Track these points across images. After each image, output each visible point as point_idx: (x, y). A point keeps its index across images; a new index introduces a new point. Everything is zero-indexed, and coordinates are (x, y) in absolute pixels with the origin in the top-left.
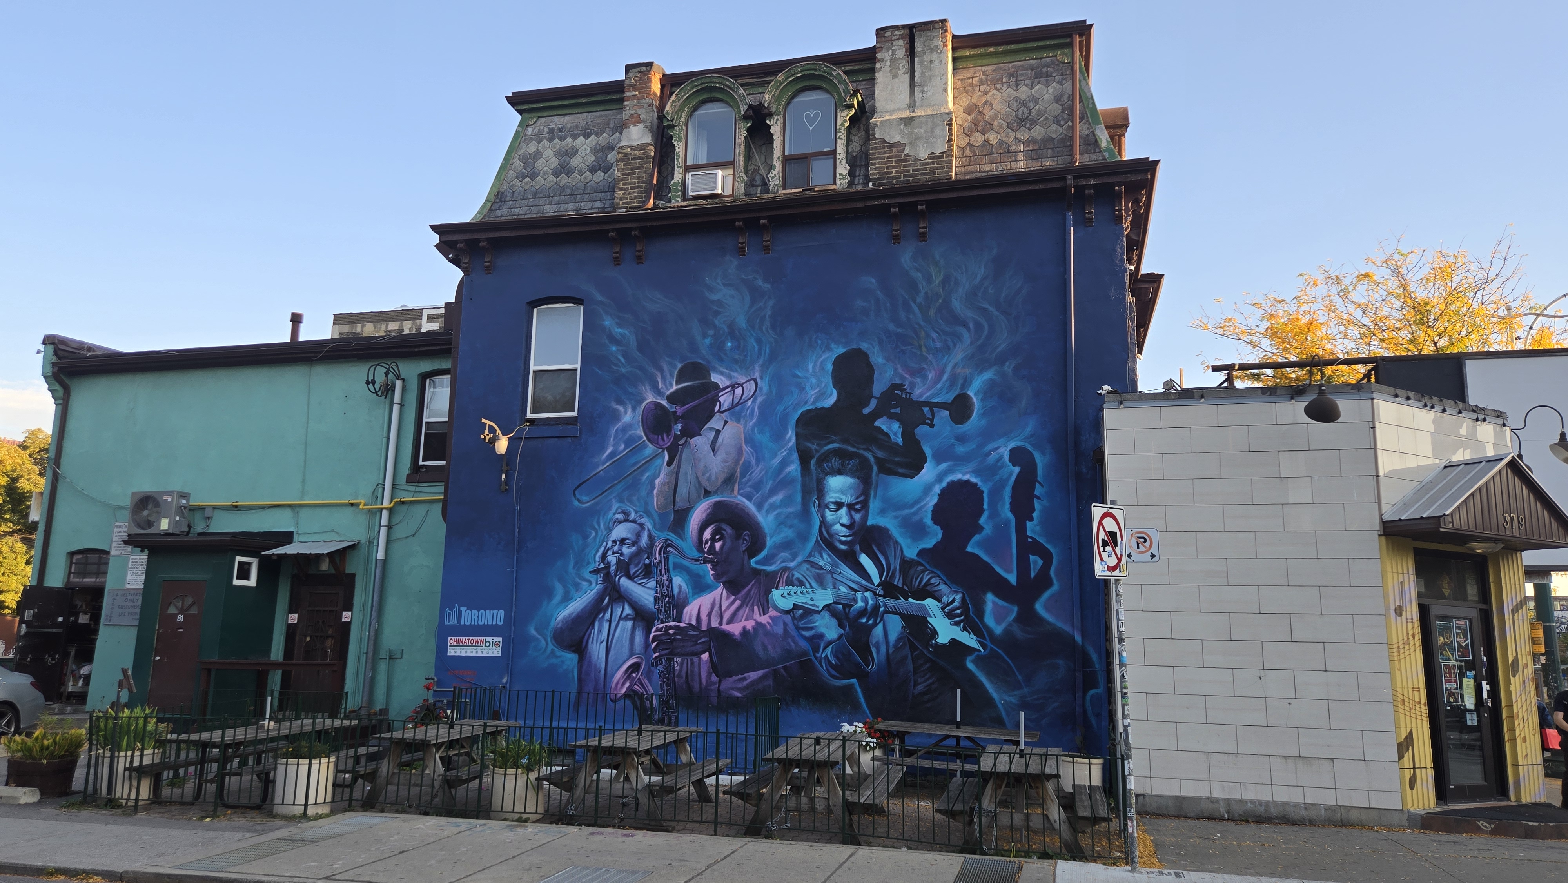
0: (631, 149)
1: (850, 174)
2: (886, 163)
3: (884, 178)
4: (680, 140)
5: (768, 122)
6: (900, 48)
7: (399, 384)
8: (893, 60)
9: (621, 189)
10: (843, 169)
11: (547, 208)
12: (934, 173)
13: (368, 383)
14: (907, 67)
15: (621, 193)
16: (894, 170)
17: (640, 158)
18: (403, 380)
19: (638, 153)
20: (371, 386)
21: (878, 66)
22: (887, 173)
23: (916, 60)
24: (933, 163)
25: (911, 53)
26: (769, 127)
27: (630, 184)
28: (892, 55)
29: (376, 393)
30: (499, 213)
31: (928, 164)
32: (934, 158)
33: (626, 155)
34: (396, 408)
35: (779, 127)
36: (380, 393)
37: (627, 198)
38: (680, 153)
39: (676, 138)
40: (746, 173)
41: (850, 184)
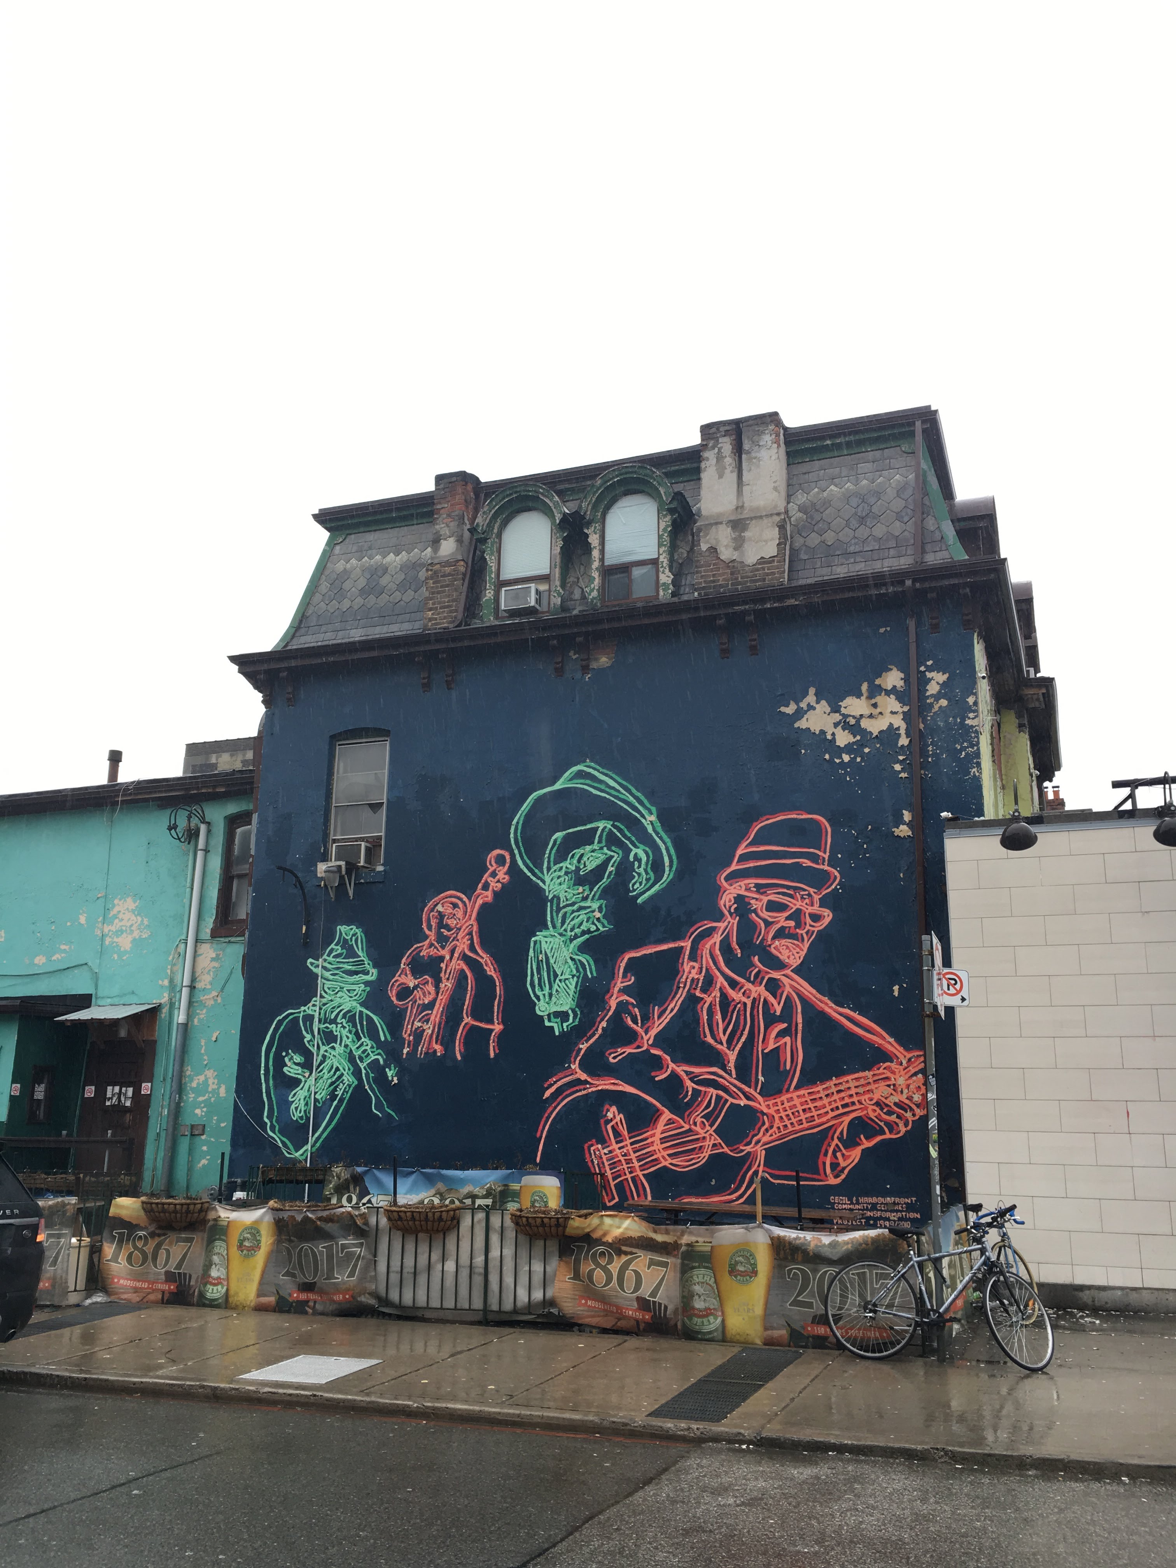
0: (441, 566)
1: (674, 582)
2: (712, 570)
3: (710, 587)
4: (492, 554)
5: (586, 531)
6: (726, 445)
7: (203, 828)
8: (720, 458)
9: (430, 610)
10: (666, 577)
11: (353, 633)
12: (764, 580)
13: (170, 829)
14: (734, 465)
15: (430, 613)
16: (721, 578)
17: (449, 575)
18: (209, 823)
19: (448, 570)
20: (173, 831)
21: (703, 465)
22: (714, 581)
23: (744, 456)
24: (763, 569)
25: (738, 450)
26: (587, 536)
27: (439, 603)
28: (718, 453)
29: (179, 839)
30: (303, 640)
31: (758, 570)
32: (764, 563)
33: (436, 572)
34: (200, 854)
35: (598, 536)
36: (183, 840)
37: (436, 619)
38: (493, 568)
39: (488, 551)
40: (563, 586)
41: (674, 594)
